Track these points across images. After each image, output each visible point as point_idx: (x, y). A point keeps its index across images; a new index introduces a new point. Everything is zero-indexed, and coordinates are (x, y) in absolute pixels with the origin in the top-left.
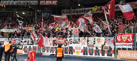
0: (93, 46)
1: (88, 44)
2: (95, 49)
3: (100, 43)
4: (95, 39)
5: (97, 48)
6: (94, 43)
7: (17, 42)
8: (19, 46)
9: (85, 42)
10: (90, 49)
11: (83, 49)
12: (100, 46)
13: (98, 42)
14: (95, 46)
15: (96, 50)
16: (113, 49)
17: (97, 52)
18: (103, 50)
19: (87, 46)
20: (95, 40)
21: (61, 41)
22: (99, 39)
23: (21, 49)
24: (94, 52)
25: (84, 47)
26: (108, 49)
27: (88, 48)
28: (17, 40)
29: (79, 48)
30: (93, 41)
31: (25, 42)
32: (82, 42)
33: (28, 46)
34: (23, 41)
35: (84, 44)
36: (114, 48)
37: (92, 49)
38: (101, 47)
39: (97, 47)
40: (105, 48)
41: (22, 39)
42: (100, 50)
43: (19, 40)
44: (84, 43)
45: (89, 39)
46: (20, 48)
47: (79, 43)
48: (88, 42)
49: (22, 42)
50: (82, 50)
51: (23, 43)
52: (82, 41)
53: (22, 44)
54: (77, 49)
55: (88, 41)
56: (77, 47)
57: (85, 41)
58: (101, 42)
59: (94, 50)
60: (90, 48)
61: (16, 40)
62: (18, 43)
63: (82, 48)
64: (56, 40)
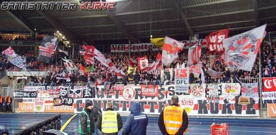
0: (218, 98)
1: (207, 96)
2: (222, 102)
3: (231, 93)
4: (221, 86)
5: (226, 101)
6: (220, 92)
7: (63, 93)
8: (66, 99)
9: (201, 92)
10: (212, 104)
11: (197, 105)
12: (232, 98)
13: (228, 92)
14: (222, 98)
15: (223, 105)
16: (257, 102)
17: (227, 107)
18: (238, 104)
19: (206, 99)
20: (221, 88)
21: (151, 90)
22: (228, 86)
23: (71, 105)
24: (221, 109)
25: (199, 101)
26: (249, 103)
27: (207, 101)
28: (63, 89)
29: (189, 102)
30: (217, 91)
31: (78, 92)
32: (195, 93)
33: (84, 100)
34: (74, 90)
35: (198, 94)
36: (259, 100)
37: (217, 104)
38: (234, 100)
39: (226, 99)
40: (241, 102)
41: (73, 88)
42: (232, 104)
43: (66, 89)
44: (200, 94)
45: (209, 87)
46: (69, 103)
47: (189, 94)
48: (208, 92)
49: (71, 92)
50: (195, 105)
51: (74, 94)
52: (195, 90)
53: (72, 96)
54: (184, 103)
55: (207, 90)
56: (184, 101)
57: (201, 90)
58: (234, 91)
59: (221, 105)
60: (213, 102)
61: (61, 90)
62: (64, 95)
63: (196, 102)
64: (140, 90)
